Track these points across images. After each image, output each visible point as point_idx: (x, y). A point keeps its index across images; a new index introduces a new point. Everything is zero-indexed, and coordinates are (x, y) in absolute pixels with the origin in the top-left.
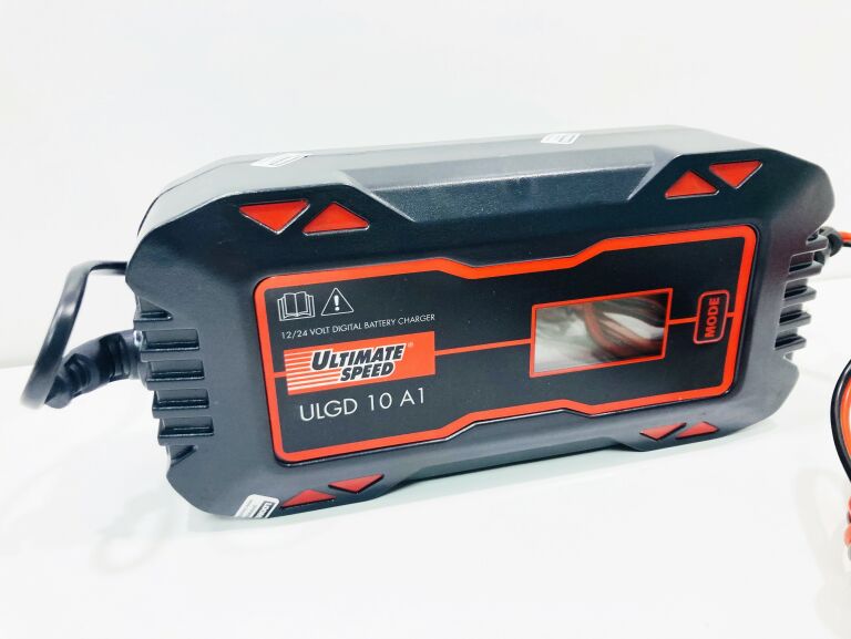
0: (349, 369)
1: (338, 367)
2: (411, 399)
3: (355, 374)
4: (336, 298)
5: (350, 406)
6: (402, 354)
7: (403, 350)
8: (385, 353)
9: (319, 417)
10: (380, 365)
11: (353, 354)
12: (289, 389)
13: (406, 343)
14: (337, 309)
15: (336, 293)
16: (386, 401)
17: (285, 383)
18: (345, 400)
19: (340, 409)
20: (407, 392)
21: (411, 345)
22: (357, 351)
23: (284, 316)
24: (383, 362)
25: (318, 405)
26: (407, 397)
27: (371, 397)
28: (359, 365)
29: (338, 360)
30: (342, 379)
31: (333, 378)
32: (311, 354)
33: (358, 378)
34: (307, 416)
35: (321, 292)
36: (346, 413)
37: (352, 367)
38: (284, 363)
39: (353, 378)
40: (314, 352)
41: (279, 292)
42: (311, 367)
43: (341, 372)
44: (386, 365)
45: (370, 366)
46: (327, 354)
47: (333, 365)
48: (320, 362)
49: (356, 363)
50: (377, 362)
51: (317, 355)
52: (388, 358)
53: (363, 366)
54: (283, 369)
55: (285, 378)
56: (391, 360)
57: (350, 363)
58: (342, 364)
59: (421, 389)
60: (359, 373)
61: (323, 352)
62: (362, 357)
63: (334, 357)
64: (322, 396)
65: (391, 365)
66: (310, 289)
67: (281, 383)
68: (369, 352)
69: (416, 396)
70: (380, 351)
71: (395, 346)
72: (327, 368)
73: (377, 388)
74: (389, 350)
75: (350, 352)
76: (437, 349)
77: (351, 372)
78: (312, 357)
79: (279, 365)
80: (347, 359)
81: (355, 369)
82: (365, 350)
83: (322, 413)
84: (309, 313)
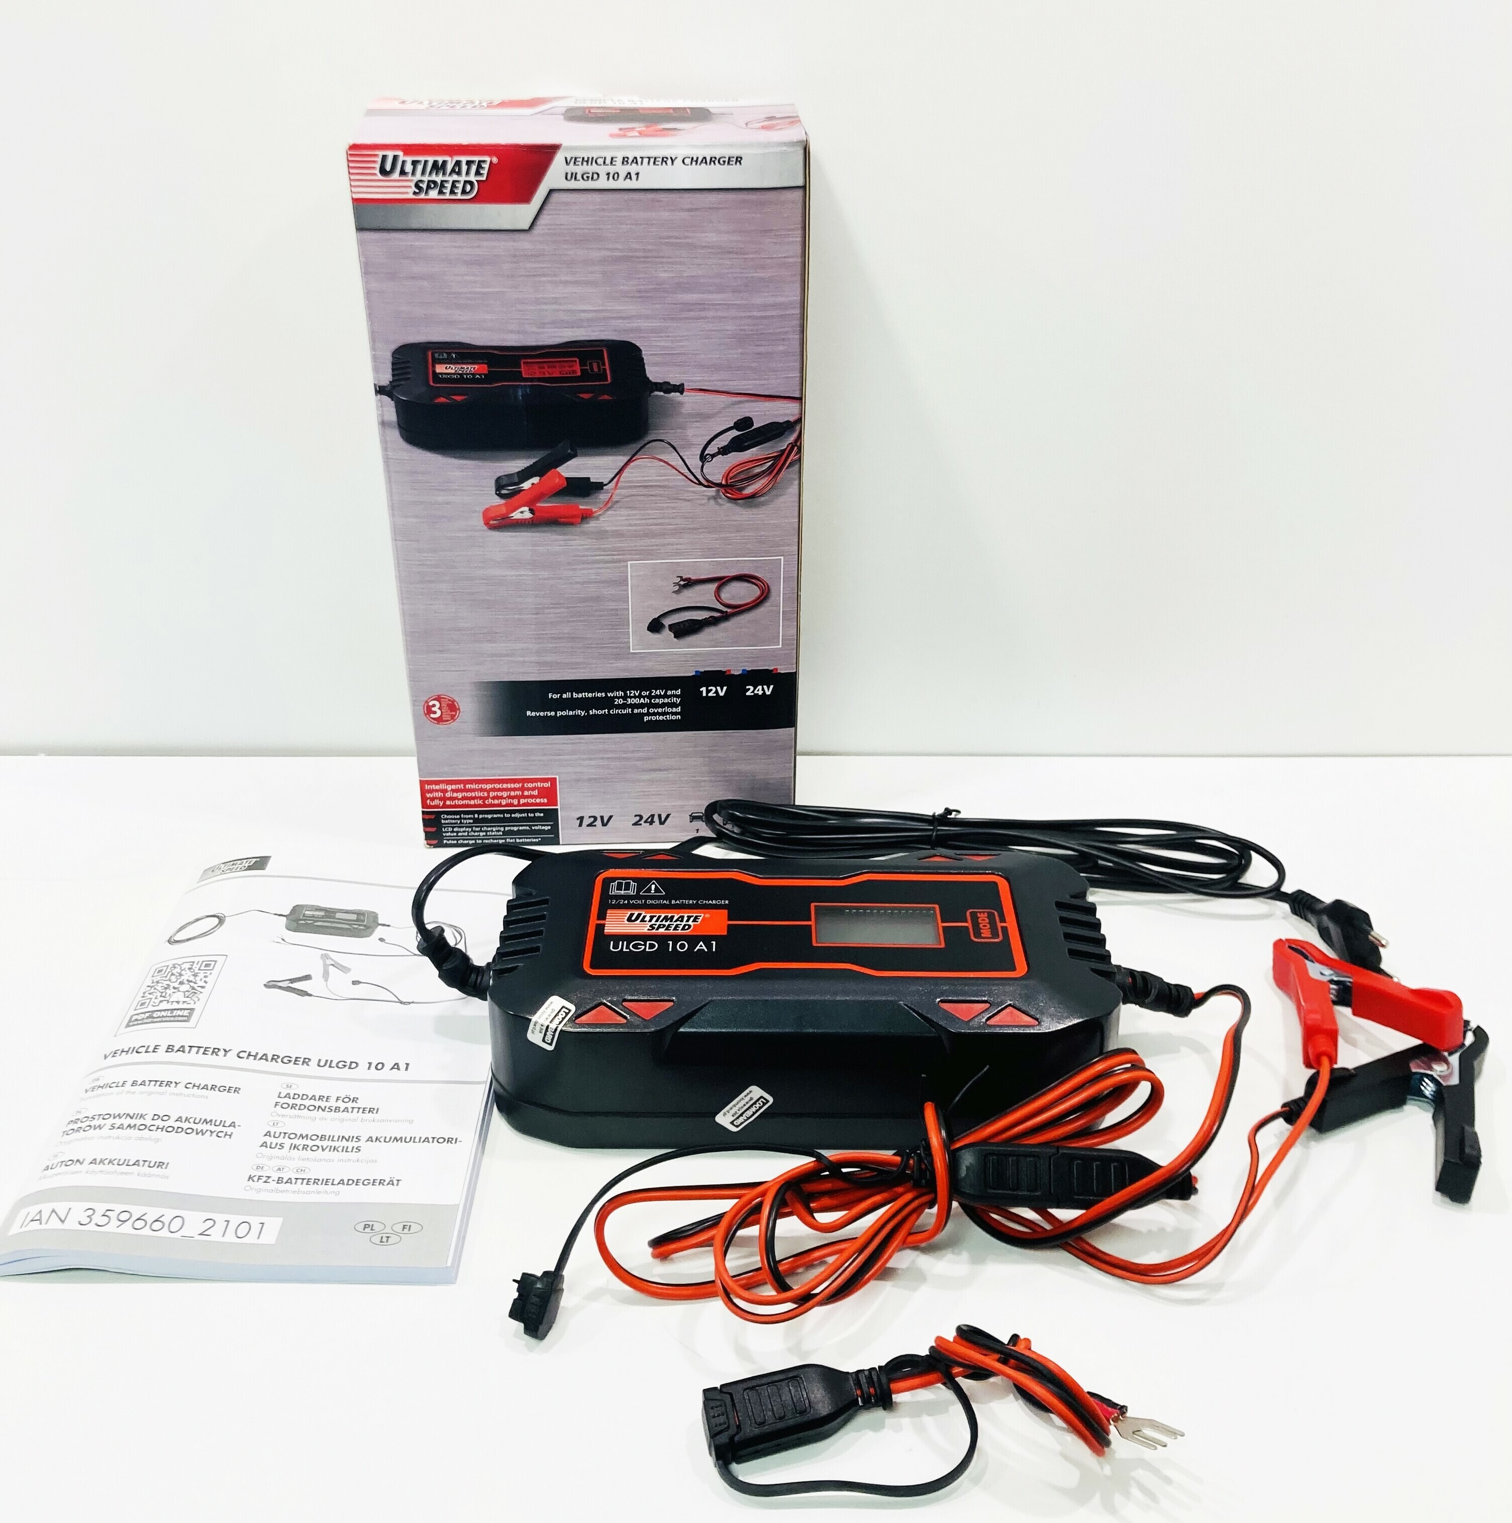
0: (655, 925)
1: (647, 923)
2: (704, 948)
3: (659, 927)
4: (653, 887)
5: (652, 946)
6: (699, 920)
7: (701, 918)
8: (685, 919)
9: (624, 950)
10: (681, 925)
11: (660, 917)
12: (605, 931)
13: (702, 915)
14: (653, 892)
15: (654, 883)
16: (682, 946)
17: (604, 926)
18: (648, 942)
19: (643, 947)
20: (701, 943)
21: (707, 916)
22: (663, 916)
23: (615, 892)
24: (683, 923)
25: (625, 943)
26: (701, 946)
27: (671, 943)
28: (664, 923)
29: (647, 919)
30: (649, 930)
31: (643, 928)
32: (627, 913)
33: (662, 930)
34: (616, 947)
35: (642, 883)
36: (647, 950)
37: (658, 923)
38: (606, 916)
39: (657, 929)
40: (629, 913)
41: (613, 879)
42: (626, 920)
43: (648, 926)
44: (685, 925)
45: (673, 925)
46: (639, 915)
47: (643, 920)
48: (633, 918)
49: (662, 921)
50: (678, 923)
51: (632, 915)
52: (688, 921)
53: (667, 924)
54: (605, 919)
55: (605, 924)
56: (690, 923)
57: (657, 921)
58: (650, 921)
59: (714, 943)
60: (662, 928)
61: (636, 913)
62: (666, 919)
63: (644, 917)
64: (629, 938)
65: (690, 926)
66: (634, 880)
67: (600, 928)
68: (672, 917)
69: (709, 946)
70: (682, 917)
71: (695, 915)
72: (638, 922)
73: (676, 938)
74: (689, 918)
75: (658, 915)
76: (729, 920)
77: (656, 927)
78: (628, 915)
79: (602, 916)
80: (655, 919)
81: (660, 925)
82: (670, 915)
83: (628, 947)
84: (631, 892)
